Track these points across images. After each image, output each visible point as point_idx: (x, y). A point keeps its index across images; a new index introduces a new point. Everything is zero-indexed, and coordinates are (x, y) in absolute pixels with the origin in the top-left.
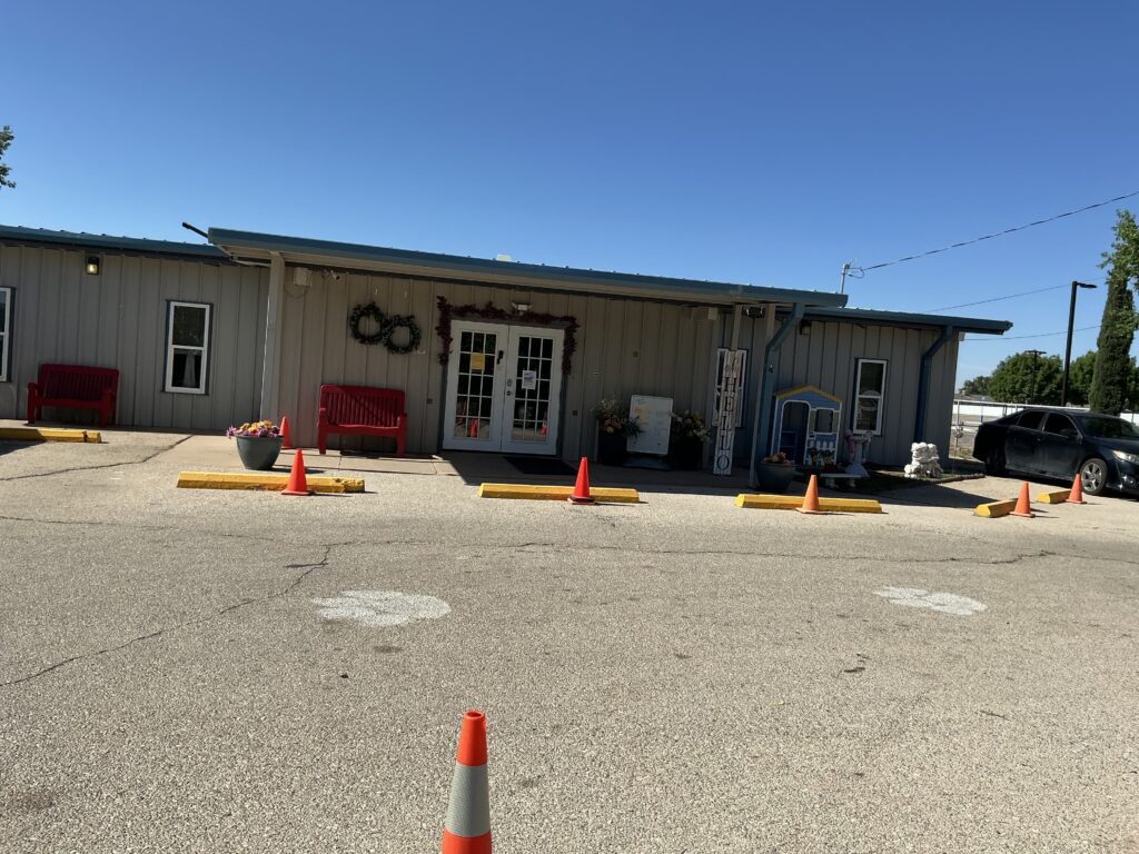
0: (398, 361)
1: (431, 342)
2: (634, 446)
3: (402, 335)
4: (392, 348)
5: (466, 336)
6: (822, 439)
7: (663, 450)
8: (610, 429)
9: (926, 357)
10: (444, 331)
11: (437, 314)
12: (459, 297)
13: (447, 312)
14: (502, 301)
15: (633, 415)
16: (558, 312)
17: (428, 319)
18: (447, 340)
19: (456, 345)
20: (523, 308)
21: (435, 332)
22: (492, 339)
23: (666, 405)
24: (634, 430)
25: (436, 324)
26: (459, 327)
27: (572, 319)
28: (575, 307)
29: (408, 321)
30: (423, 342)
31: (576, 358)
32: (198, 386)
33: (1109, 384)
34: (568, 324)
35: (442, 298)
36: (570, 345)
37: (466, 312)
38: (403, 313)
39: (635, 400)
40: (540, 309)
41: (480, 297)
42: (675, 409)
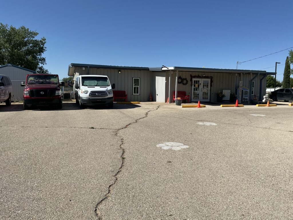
0: (184, 86)
1: (189, 83)
2: (224, 99)
3: (185, 82)
4: (184, 84)
5: (195, 81)
6: (246, 96)
7: (229, 99)
8: (221, 96)
9: (261, 80)
10: (191, 80)
11: (190, 77)
12: (194, 74)
13: (192, 77)
14: (200, 74)
15: (223, 93)
16: (209, 76)
17: (189, 79)
18: (192, 82)
19: (193, 83)
20: (204, 75)
21: (190, 81)
22: (199, 81)
23: (229, 91)
24: (224, 96)
25: (190, 79)
26: (194, 79)
27: (212, 77)
28: (212, 75)
29: (186, 79)
30: (188, 83)
31: (212, 84)
32: (138, 93)
33: (286, 83)
34: (211, 78)
35: (191, 75)
36: (211, 82)
37: (195, 77)
38: (185, 78)
39: (224, 91)
40: (207, 76)
41: (197, 74)
42: (231, 92)
